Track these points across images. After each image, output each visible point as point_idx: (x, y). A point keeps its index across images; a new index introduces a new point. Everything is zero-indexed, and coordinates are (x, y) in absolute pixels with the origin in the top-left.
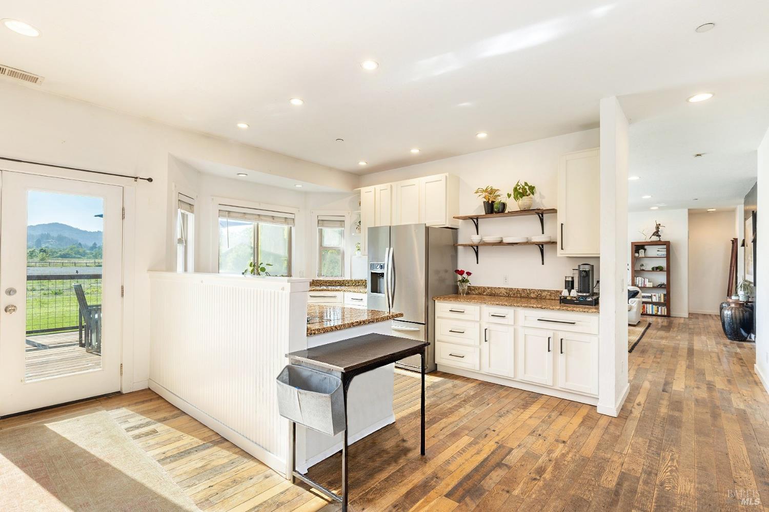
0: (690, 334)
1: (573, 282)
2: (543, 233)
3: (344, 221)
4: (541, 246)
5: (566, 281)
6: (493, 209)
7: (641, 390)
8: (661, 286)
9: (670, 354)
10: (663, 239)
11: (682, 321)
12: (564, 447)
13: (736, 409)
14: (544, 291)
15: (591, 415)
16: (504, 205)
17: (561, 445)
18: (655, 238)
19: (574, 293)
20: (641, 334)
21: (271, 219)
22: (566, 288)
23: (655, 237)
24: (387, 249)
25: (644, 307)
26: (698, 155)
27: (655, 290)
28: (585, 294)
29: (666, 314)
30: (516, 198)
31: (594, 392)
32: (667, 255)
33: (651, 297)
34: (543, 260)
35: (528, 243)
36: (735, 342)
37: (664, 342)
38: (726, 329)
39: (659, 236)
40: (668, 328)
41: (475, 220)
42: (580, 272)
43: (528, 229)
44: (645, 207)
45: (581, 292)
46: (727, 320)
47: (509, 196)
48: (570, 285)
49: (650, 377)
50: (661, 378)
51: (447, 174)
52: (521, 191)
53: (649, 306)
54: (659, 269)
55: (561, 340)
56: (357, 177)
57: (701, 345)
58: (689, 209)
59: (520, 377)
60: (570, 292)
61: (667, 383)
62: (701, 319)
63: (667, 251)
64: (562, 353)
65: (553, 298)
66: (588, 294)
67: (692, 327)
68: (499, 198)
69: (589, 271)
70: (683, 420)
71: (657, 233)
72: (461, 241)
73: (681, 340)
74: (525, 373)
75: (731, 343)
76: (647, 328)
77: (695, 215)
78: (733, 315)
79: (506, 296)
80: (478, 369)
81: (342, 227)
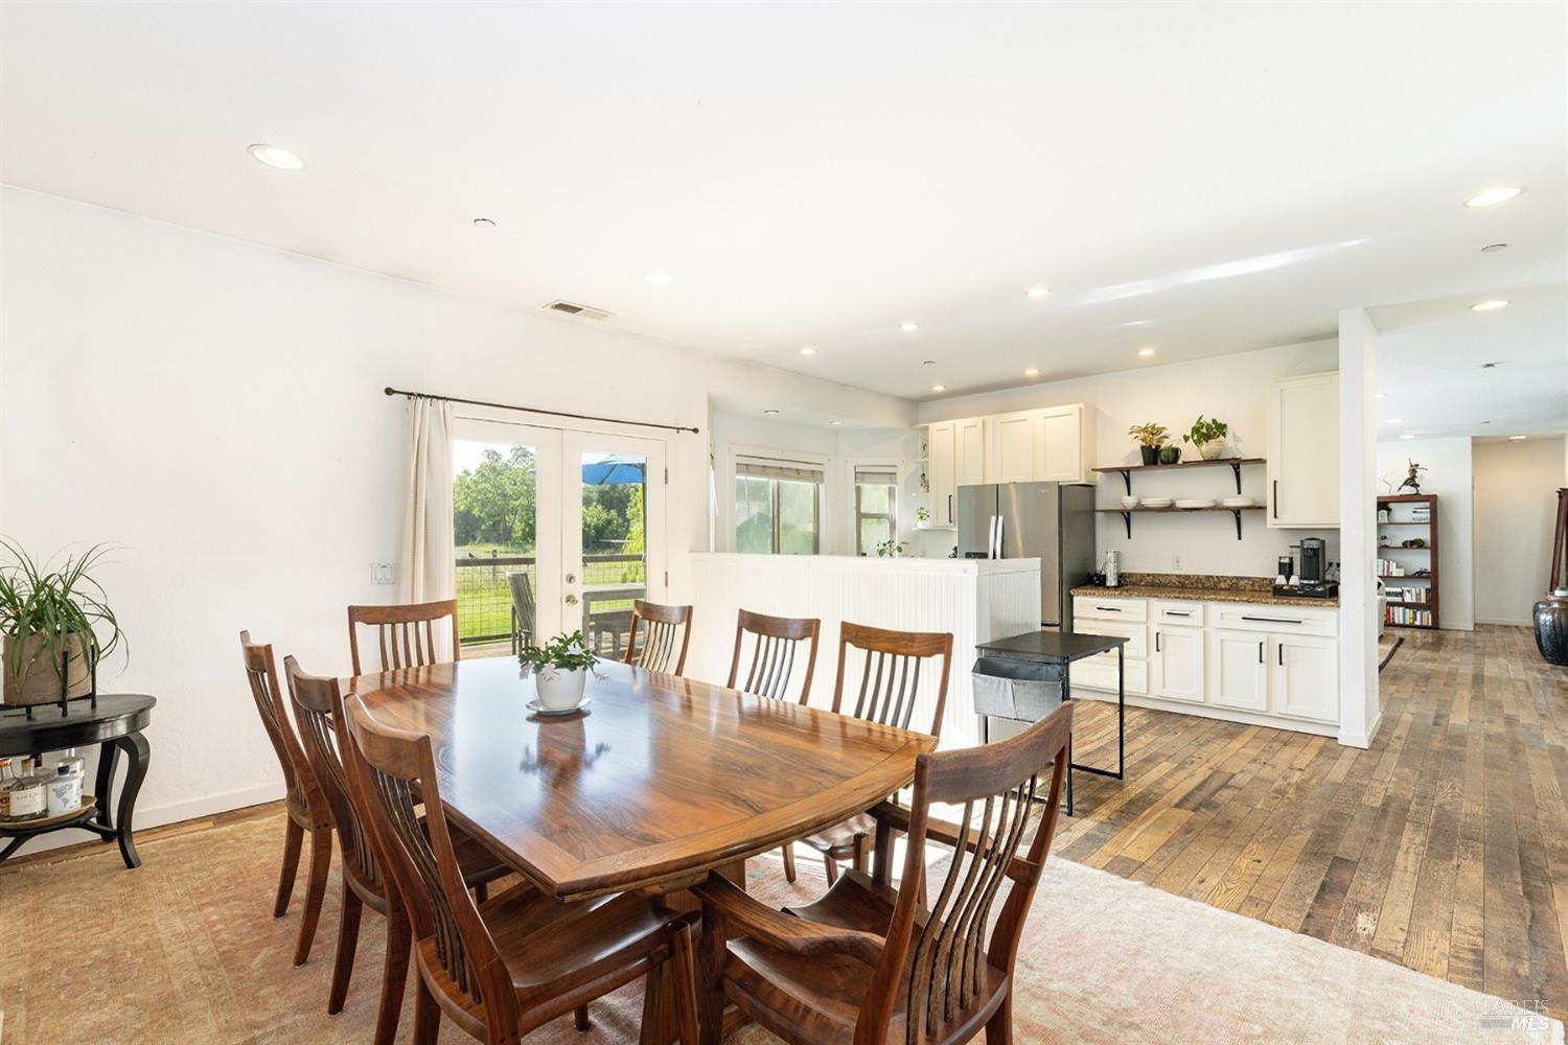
0: (1476, 654)
1: (1291, 565)
2: (1239, 493)
3: (894, 474)
4: (1237, 512)
5: (1280, 564)
6: (1156, 456)
7: (1400, 723)
8: (1420, 575)
9: (1443, 681)
10: (1424, 490)
11: (1462, 635)
12: (1302, 774)
13: (1548, 745)
14: (1242, 578)
15: (1330, 747)
16: (1176, 452)
17: (1298, 773)
18: (1408, 490)
19: (1295, 580)
20: (1388, 653)
21: (795, 474)
22: (1280, 574)
23: (1409, 487)
24: (994, 518)
25: (1388, 612)
26: (1488, 365)
27: (1408, 583)
28: (1312, 582)
29: (1430, 624)
30: (1198, 442)
31: (1332, 717)
32: (1431, 518)
33: (1401, 594)
34: (1239, 533)
35: (1217, 508)
36: (1560, 667)
37: (1428, 665)
38: (1544, 645)
39: (1416, 486)
40: (1437, 645)
41: (1126, 473)
42: (1304, 551)
43: (1216, 487)
44: (1391, 436)
45: (1305, 579)
46: (1545, 631)
47: (1186, 439)
48: (1286, 569)
49: (1411, 708)
50: (1430, 710)
51: (1082, 405)
52: (1204, 430)
53: (1398, 612)
54: (1417, 544)
55: (1281, 645)
56: (918, 407)
57: (1497, 670)
58: (1473, 438)
59: (1214, 700)
60: (1288, 579)
61: (1438, 716)
62: (1497, 633)
63: (1431, 513)
64: (1281, 663)
65: (1257, 588)
66: (1317, 582)
67: (1481, 644)
68: (1166, 440)
69: (1318, 549)
70: (1468, 754)
71: (1411, 481)
72: (1101, 504)
73: (1463, 664)
74: (1222, 695)
75: (1552, 668)
76: (1398, 646)
77: (1484, 447)
78: (1556, 622)
79: (1178, 587)
80: (1145, 692)
81: (892, 483)
